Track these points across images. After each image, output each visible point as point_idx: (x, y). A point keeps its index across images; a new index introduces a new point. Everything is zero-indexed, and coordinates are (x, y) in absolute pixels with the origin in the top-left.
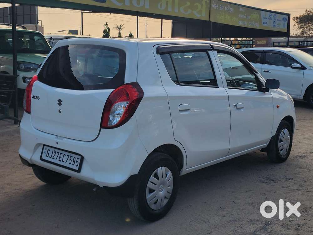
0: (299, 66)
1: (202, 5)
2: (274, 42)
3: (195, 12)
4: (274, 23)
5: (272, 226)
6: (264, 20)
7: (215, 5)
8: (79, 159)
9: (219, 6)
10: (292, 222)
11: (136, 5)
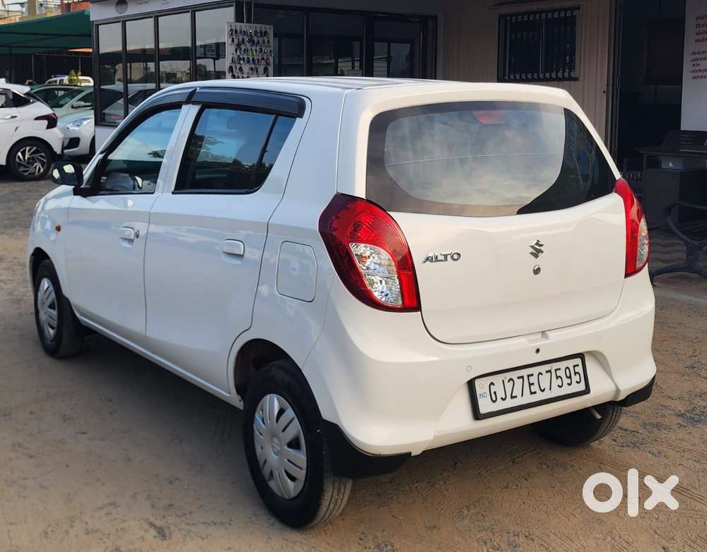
8: (578, 365)
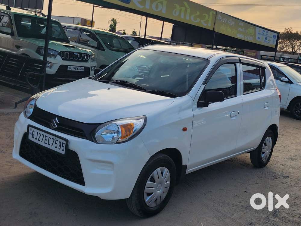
0: (287, 80)
1: (209, 16)
2: (262, 55)
3: (202, 21)
4: (266, 39)
5: (280, 213)
6: (257, 35)
7: (220, 18)
9: (223, 19)
10: (294, 212)
11: (155, 9)
